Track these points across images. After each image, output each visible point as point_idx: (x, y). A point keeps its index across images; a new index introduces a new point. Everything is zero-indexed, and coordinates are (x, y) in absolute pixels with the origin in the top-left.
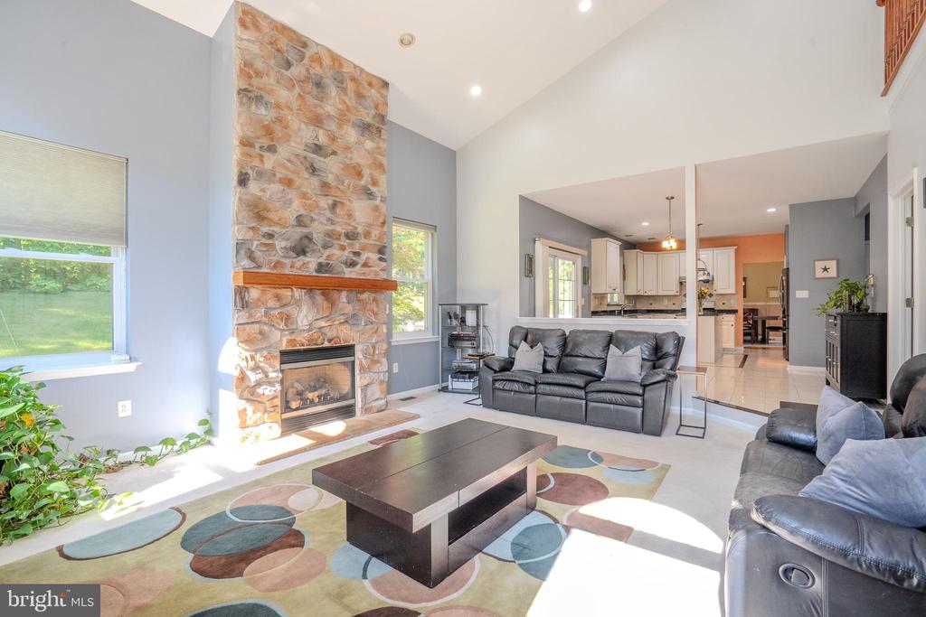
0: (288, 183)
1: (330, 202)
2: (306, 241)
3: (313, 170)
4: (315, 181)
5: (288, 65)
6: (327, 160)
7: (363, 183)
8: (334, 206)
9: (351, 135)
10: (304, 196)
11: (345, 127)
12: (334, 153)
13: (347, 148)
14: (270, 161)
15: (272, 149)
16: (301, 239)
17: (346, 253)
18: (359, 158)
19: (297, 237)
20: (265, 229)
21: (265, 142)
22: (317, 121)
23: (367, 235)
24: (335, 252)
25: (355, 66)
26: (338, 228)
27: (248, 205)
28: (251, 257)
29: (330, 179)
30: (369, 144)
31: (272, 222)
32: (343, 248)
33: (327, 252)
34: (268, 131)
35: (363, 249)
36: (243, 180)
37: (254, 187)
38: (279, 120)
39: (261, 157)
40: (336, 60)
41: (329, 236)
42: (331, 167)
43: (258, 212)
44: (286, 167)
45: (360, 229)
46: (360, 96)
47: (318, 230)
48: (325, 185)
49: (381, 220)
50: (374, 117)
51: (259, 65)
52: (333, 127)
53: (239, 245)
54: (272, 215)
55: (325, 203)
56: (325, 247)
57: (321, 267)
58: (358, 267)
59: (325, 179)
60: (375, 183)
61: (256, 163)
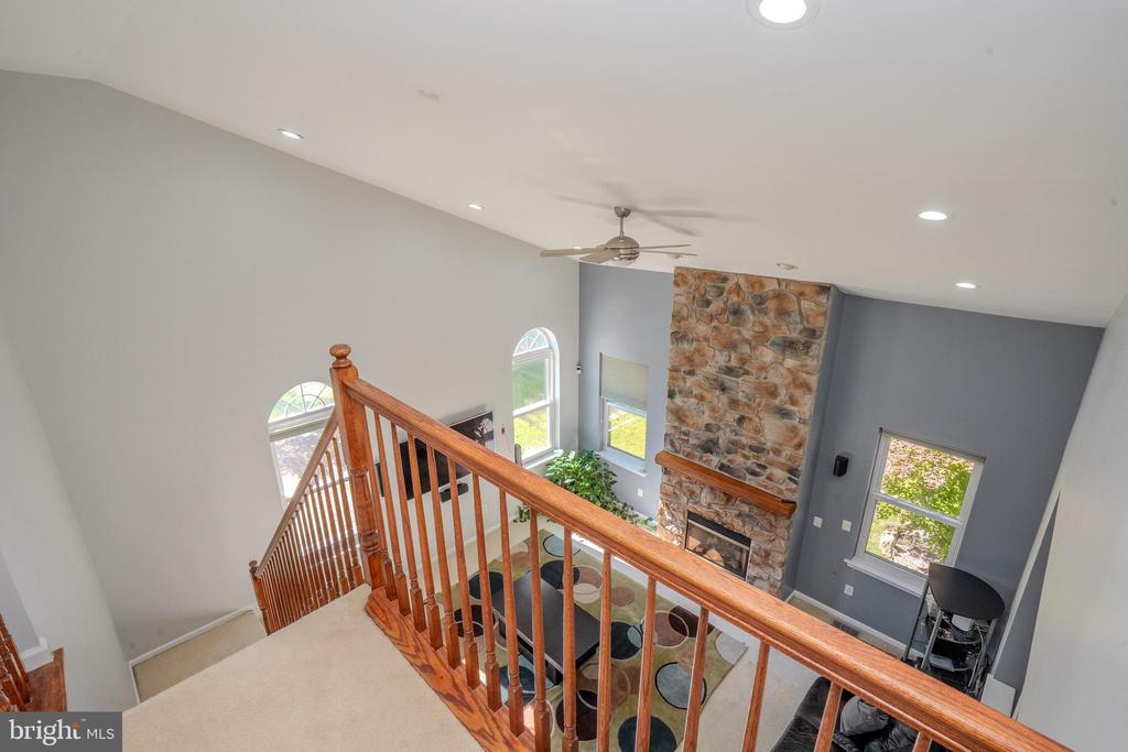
0: (701, 398)
1: (737, 416)
2: (711, 444)
3: (723, 389)
4: (724, 398)
5: (708, 303)
6: (740, 380)
7: (777, 402)
8: (741, 420)
9: (768, 355)
10: (713, 410)
11: (761, 348)
12: (747, 373)
13: (762, 368)
14: (690, 381)
15: (691, 373)
16: (707, 441)
17: (749, 463)
18: (774, 377)
19: (704, 438)
20: (684, 429)
21: (687, 368)
22: (731, 346)
23: (777, 452)
24: (739, 459)
25: (779, 281)
26: (744, 440)
27: (672, 412)
28: (672, 445)
29: (741, 396)
30: (790, 362)
31: (688, 425)
32: (747, 458)
33: (730, 457)
34: (690, 360)
35: (772, 463)
36: (671, 395)
37: (678, 400)
38: (697, 350)
39: (684, 380)
40: (756, 282)
41: (732, 444)
42: (743, 386)
43: (678, 415)
44: (701, 387)
45: (769, 445)
46: (782, 313)
47: (724, 437)
48: (734, 403)
49: (795, 441)
50: (801, 332)
51: (684, 312)
52: (746, 349)
53: (666, 435)
54: (688, 420)
55: (732, 416)
56: (729, 452)
57: (722, 467)
58: (763, 478)
59: (735, 397)
60: (793, 401)
61: (681, 383)
